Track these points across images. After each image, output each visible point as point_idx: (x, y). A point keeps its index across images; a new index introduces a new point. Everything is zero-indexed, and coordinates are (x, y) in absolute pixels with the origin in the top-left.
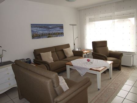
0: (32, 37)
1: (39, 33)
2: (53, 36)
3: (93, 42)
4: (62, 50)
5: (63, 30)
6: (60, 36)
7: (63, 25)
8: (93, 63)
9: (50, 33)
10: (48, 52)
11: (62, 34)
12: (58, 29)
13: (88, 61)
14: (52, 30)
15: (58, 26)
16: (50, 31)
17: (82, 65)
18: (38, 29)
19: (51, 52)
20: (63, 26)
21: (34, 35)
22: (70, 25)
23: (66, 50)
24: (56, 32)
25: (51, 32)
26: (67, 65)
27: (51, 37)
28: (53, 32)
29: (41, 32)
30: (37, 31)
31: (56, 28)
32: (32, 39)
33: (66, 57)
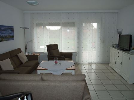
2: (6, 39)
4: (17, 56)
5: (13, 33)
6: (11, 40)
7: (13, 27)
9: (2, 36)
11: (12, 38)
12: (10, 31)
14: (4, 32)
15: (10, 28)
16: (3, 33)
19: (9, 59)
20: (13, 29)
22: (20, 27)
23: (19, 55)
24: (8, 35)
25: (3, 35)
26: (38, 70)
27: (3, 41)
28: (5, 34)
31: (8, 30)
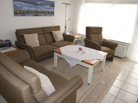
0: (14, 13)
1: (23, 9)
2: (42, 14)
3: (87, 27)
6: (49, 16)
7: (54, 2)
8: (86, 53)
9: (37, 11)
10: (34, 34)
11: (52, 13)
12: (48, 7)
13: (80, 49)
14: (41, 7)
15: (49, 3)
16: (38, 8)
17: (73, 55)
18: (23, 3)
19: (37, 34)
20: (54, 4)
21: (17, 11)
23: (55, 33)
24: (45, 10)
25: (39, 10)
27: (38, 16)
29: (26, 8)
30: (20, 6)
31: (46, 5)
32: (15, 15)
33: (54, 41)
